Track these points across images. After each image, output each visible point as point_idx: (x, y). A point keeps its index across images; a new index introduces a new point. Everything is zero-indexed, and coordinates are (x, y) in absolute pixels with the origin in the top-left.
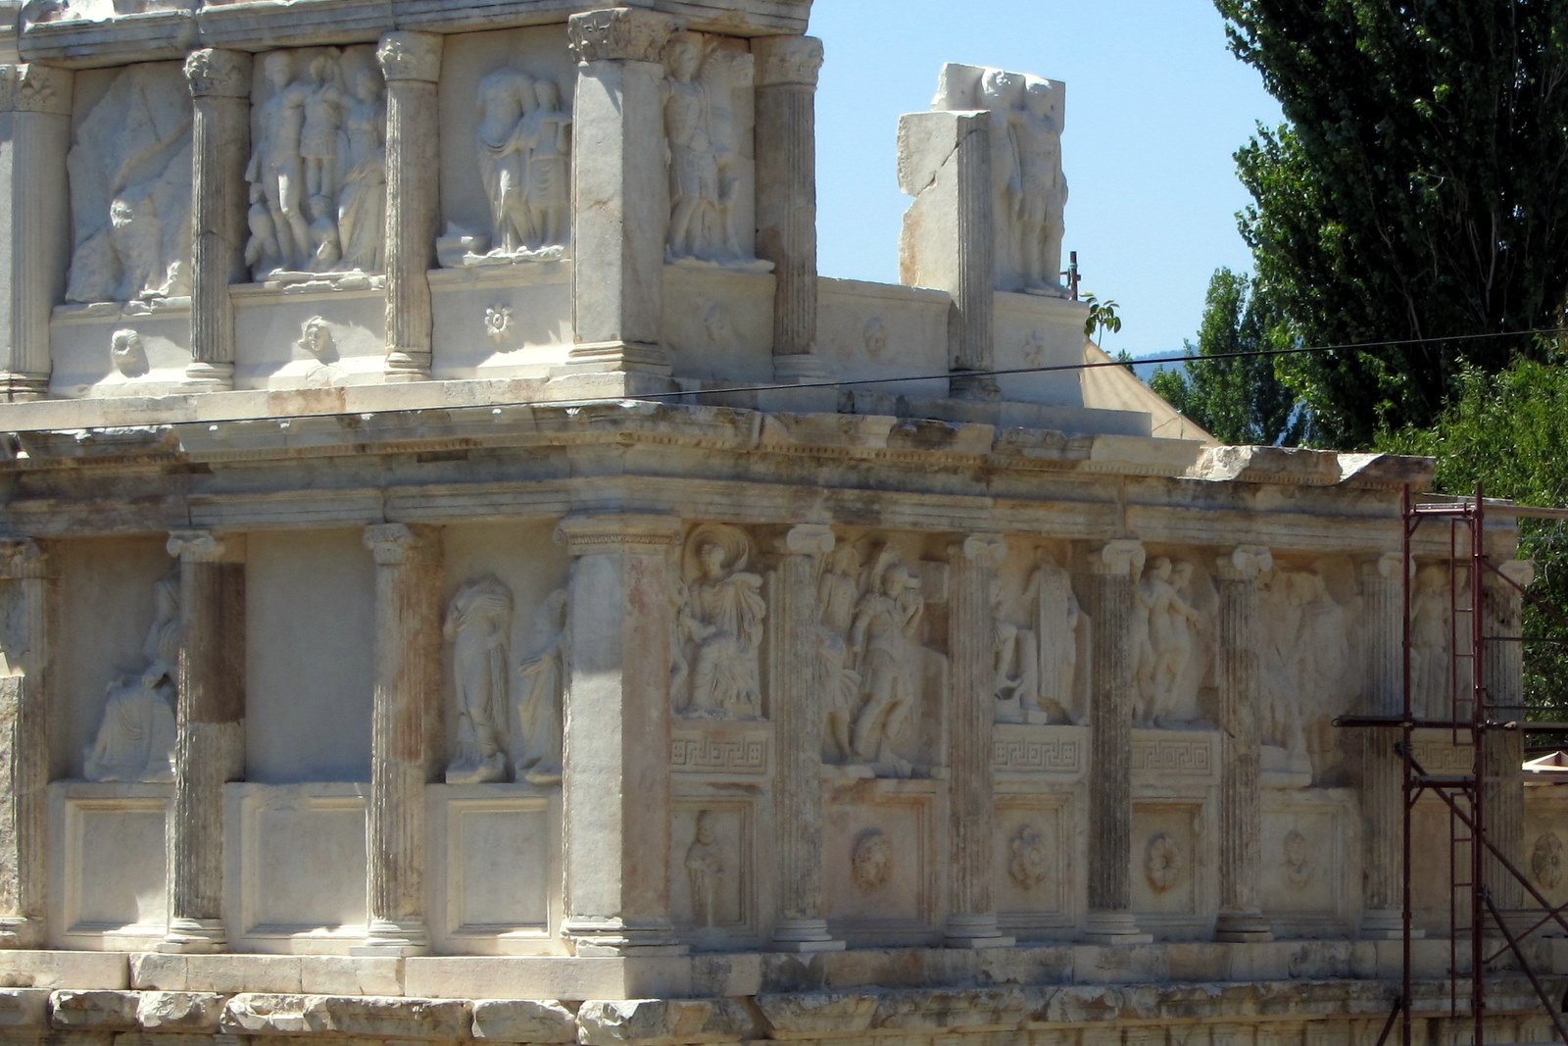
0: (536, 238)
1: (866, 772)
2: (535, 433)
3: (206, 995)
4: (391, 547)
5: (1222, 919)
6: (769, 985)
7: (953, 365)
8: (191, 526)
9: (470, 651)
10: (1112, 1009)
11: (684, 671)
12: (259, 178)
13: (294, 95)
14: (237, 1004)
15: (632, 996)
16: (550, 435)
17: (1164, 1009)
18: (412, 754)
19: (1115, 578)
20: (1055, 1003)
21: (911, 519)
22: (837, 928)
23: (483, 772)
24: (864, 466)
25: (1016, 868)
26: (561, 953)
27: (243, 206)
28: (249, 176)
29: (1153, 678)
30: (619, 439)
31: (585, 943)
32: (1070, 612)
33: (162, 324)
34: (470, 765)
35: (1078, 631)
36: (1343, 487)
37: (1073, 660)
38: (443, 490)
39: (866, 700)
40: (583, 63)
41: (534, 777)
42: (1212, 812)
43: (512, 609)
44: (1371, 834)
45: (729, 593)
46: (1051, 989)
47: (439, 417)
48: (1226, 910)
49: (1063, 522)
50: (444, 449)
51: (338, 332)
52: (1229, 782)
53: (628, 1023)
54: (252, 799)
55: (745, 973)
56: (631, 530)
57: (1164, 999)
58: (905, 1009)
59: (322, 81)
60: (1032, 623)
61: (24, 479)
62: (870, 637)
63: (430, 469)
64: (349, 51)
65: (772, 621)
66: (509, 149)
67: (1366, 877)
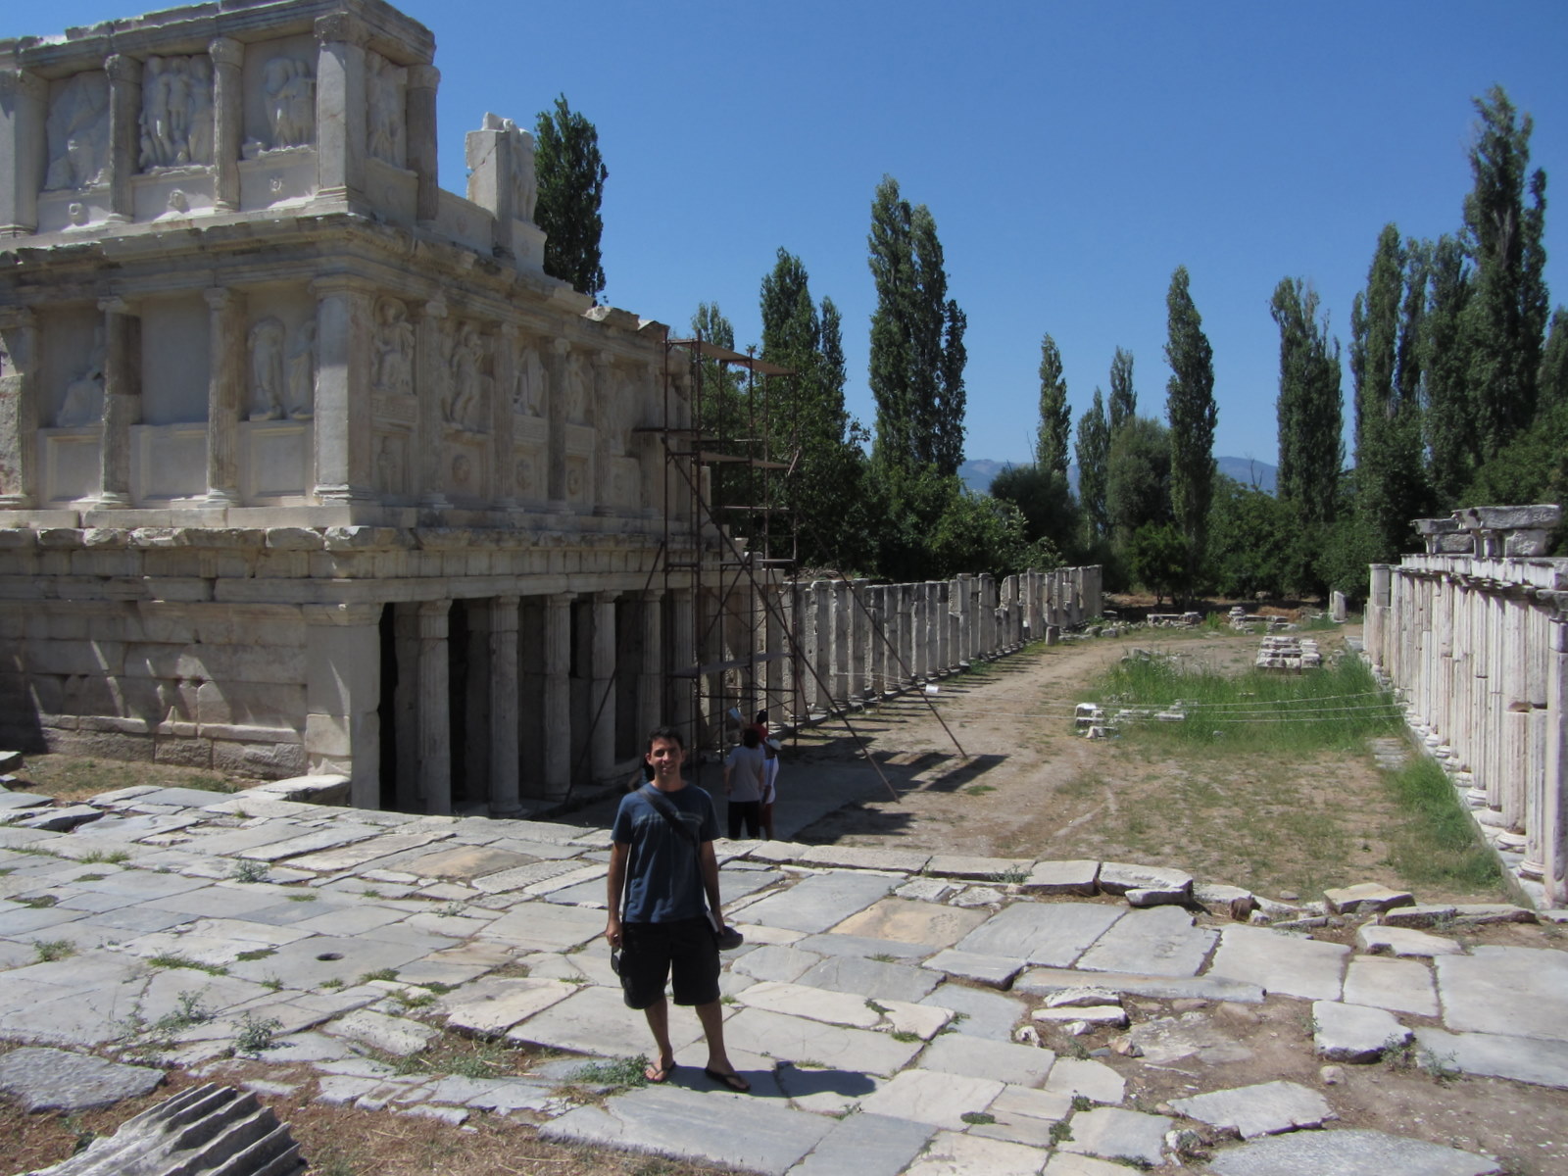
0: (296, 142)
1: (459, 427)
2: (298, 234)
3: (119, 530)
4: (218, 300)
5: (596, 507)
6: (422, 523)
8: (110, 294)
9: (262, 352)
11: (376, 366)
12: (146, 123)
13: (164, 78)
14: (136, 534)
15: (355, 523)
16: (307, 234)
18: (231, 406)
19: (558, 355)
20: (541, 538)
21: (479, 310)
22: (451, 499)
23: (270, 414)
24: (461, 278)
25: (520, 478)
26: (313, 503)
27: (138, 137)
28: (141, 121)
29: (570, 402)
30: (345, 235)
31: (328, 498)
32: (540, 368)
33: (97, 199)
34: (263, 411)
35: (543, 376)
36: (638, 333)
37: (541, 388)
38: (247, 268)
39: (458, 395)
40: (323, 44)
41: (297, 416)
42: (592, 462)
43: (284, 332)
44: (644, 477)
45: (397, 331)
46: (540, 532)
47: (244, 228)
48: (598, 503)
49: (540, 326)
50: (247, 247)
51: (189, 197)
52: (598, 450)
53: (353, 538)
54: (145, 433)
55: (409, 517)
56: (352, 284)
57: (583, 538)
58: (483, 537)
59: (179, 71)
60: (525, 370)
61: (23, 277)
62: (459, 365)
63: (240, 258)
64: (194, 58)
66: (282, 95)
67: (642, 495)
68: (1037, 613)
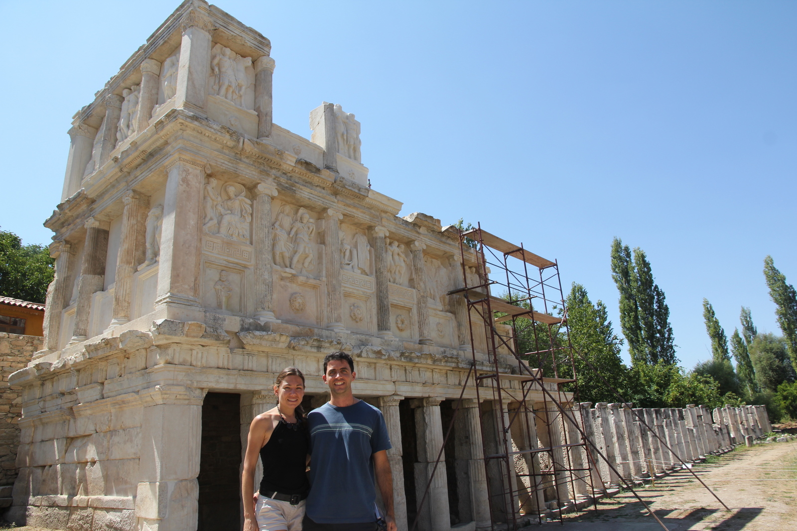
0: (173, 96)
4: (128, 199)
5: (420, 341)
6: (245, 329)
8: (89, 217)
9: (150, 227)
10: (385, 355)
11: (215, 221)
13: (129, 98)
17: (403, 358)
18: (128, 263)
19: (380, 237)
20: (364, 351)
21: (307, 197)
23: (148, 262)
25: (352, 315)
29: (395, 273)
31: (158, 305)
32: (367, 246)
34: (145, 261)
35: (370, 251)
36: (442, 233)
37: (369, 258)
39: (295, 252)
40: (183, 33)
42: (415, 311)
44: (459, 325)
45: (237, 202)
48: (421, 338)
49: (361, 216)
50: (140, 159)
52: (419, 303)
53: (159, 327)
54: (98, 297)
55: (233, 323)
57: (402, 355)
58: (303, 343)
59: (134, 91)
66: (169, 74)
67: (459, 337)
68: (737, 430)
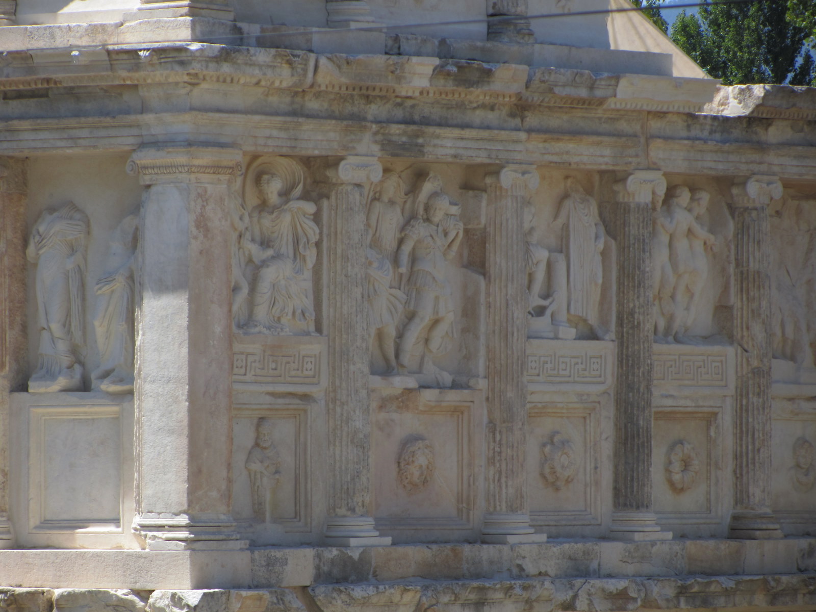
1: (411, 382)
2: (110, 73)
5: (736, 517)
6: (323, 577)
7: (491, 11)
11: (245, 290)
15: (197, 586)
16: (123, 75)
17: (682, 600)
19: (638, 205)
20: (582, 595)
21: (452, 152)
22: (384, 525)
23: (62, 382)
24: (409, 103)
25: (547, 471)
26: (131, 544)
29: (673, 297)
30: (186, 78)
31: (154, 537)
32: (597, 236)
34: (51, 376)
37: (600, 281)
38: (26, 124)
39: (411, 317)
41: (108, 386)
42: (726, 420)
43: (89, 233)
45: (286, 219)
46: (578, 582)
47: (23, 58)
48: (739, 511)
50: (28, 88)
52: (742, 392)
53: (193, 610)
56: (197, 162)
62: (414, 259)
63: (15, 106)
65: (325, 244)
